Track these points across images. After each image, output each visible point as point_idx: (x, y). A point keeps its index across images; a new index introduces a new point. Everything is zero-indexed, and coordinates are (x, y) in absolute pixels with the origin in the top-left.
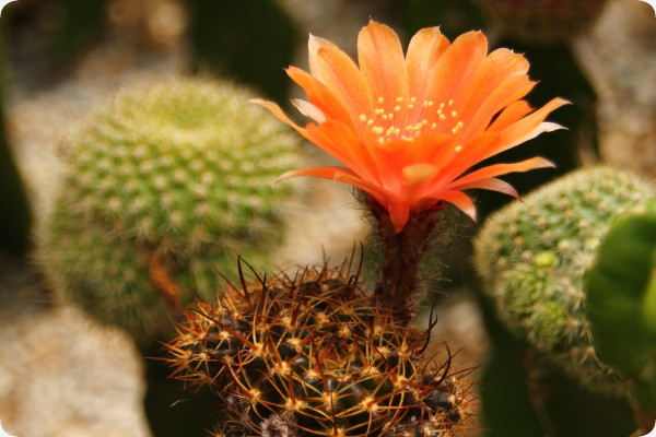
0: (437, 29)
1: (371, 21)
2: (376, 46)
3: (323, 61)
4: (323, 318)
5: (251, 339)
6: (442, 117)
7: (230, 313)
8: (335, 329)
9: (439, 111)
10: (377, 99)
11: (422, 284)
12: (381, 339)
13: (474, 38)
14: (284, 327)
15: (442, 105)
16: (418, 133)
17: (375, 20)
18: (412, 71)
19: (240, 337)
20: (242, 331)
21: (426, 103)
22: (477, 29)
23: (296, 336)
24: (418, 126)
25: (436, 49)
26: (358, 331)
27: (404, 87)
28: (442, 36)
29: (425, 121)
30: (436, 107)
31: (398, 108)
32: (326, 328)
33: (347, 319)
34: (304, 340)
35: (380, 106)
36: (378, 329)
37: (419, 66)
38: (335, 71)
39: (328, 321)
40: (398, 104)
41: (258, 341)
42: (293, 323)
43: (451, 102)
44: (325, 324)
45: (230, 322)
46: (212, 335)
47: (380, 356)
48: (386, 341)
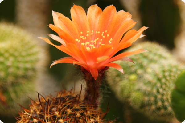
0: (96, 5)
1: (74, 5)
2: (77, 14)
3: (60, 21)
4: (69, 111)
5: (45, 121)
6: (104, 37)
7: (35, 112)
8: (75, 114)
9: (102, 35)
10: (80, 33)
12: (91, 116)
13: (111, 8)
14: (56, 115)
15: (103, 33)
16: (95, 43)
17: (75, 5)
18: (90, 21)
19: (41, 121)
20: (41, 118)
21: (97, 32)
22: (111, 5)
23: (61, 118)
24: (95, 40)
25: (97, 12)
26: (82, 114)
27: (88, 27)
28: (99, 8)
29: (98, 39)
30: (101, 33)
31: (88, 35)
33: (77, 110)
34: (64, 119)
35: (82, 35)
36: (89, 112)
37: (92, 19)
38: (65, 24)
40: (87, 33)
41: (48, 121)
42: (59, 114)
43: (106, 31)
44: (70, 113)
45: (36, 115)
46: (31, 121)
47: (91, 122)
48: (93, 117)
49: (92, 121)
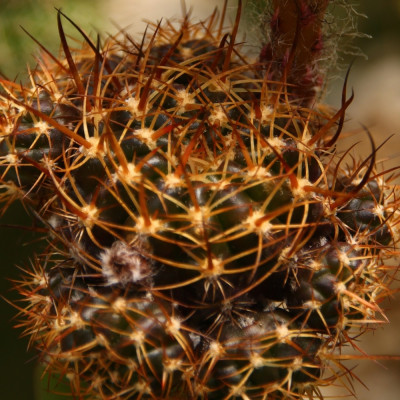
4: (185, 98)
5: (81, 132)
7: (48, 94)
8: (204, 114)
11: (330, 43)
12: (272, 126)
14: (129, 113)
19: (64, 130)
20: (67, 120)
23: (147, 125)
26: (238, 116)
32: (191, 113)
33: (221, 97)
34: (161, 130)
36: (266, 112)
39: (193, 102)
41: (91, 134)
42: (141, 107)
44: (188, 106)
45: (48, 108)
46: (24, 128)
47: (271, 151)
48: (279, 128)
49: (273, 148)
